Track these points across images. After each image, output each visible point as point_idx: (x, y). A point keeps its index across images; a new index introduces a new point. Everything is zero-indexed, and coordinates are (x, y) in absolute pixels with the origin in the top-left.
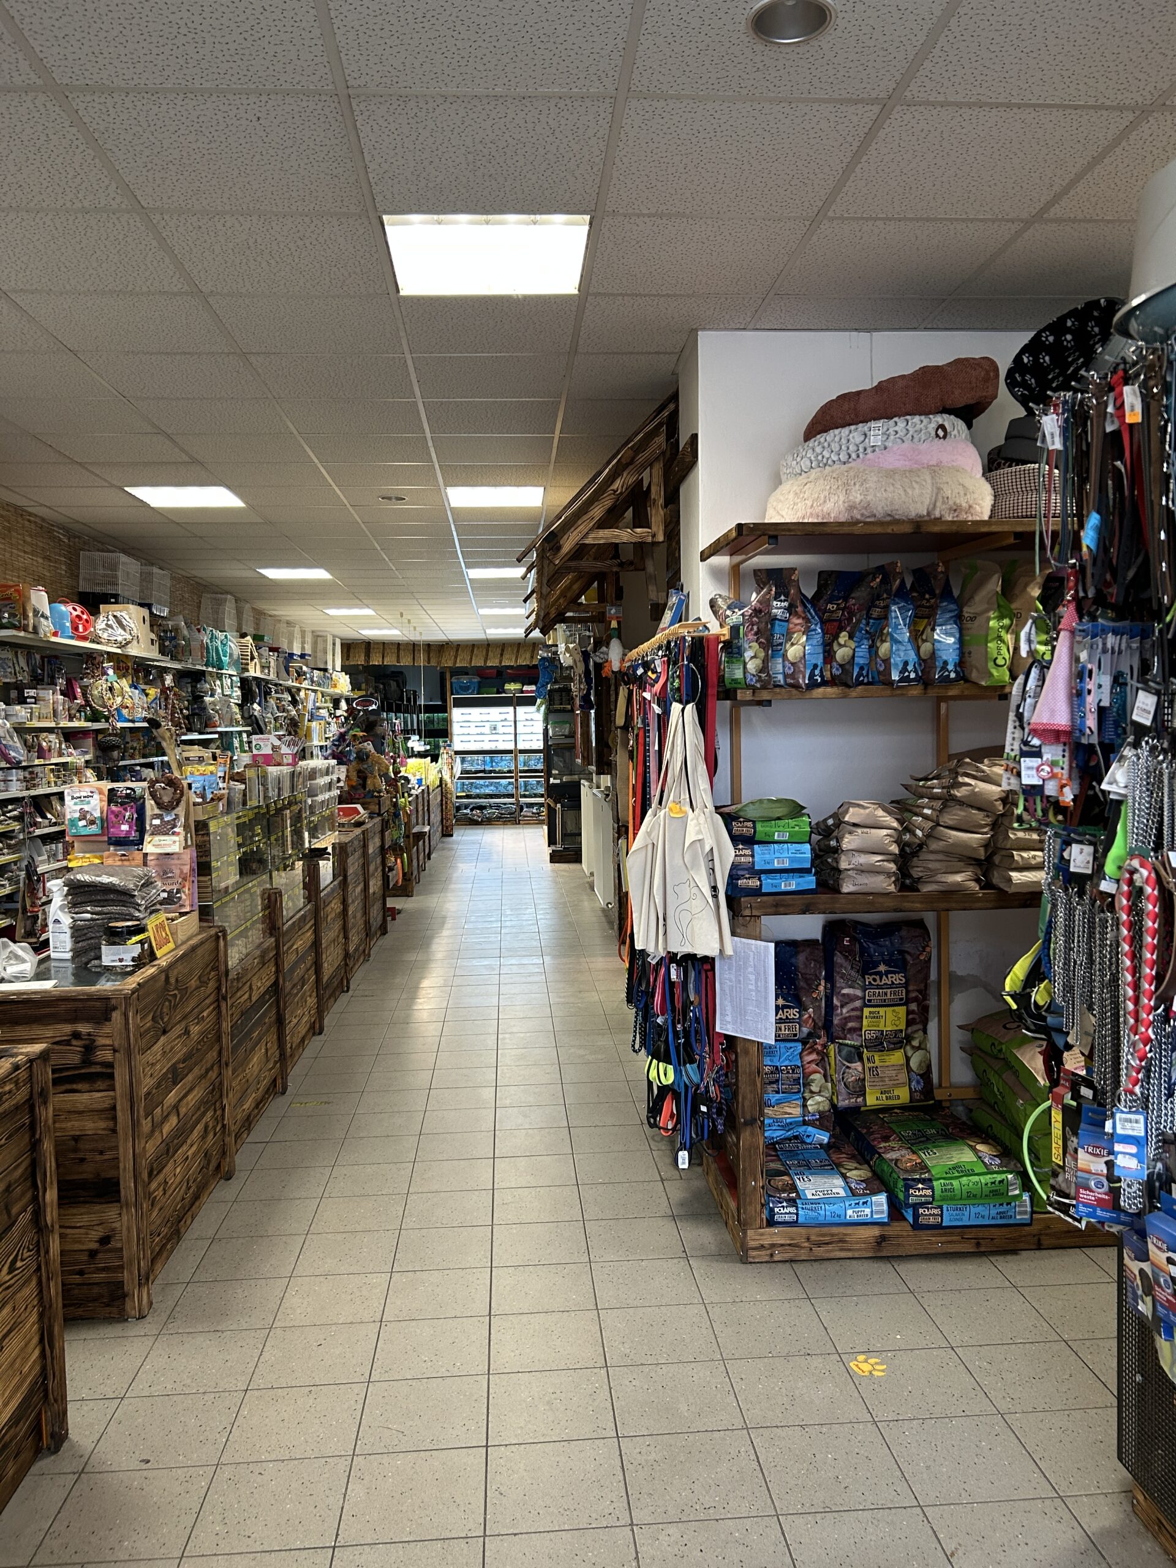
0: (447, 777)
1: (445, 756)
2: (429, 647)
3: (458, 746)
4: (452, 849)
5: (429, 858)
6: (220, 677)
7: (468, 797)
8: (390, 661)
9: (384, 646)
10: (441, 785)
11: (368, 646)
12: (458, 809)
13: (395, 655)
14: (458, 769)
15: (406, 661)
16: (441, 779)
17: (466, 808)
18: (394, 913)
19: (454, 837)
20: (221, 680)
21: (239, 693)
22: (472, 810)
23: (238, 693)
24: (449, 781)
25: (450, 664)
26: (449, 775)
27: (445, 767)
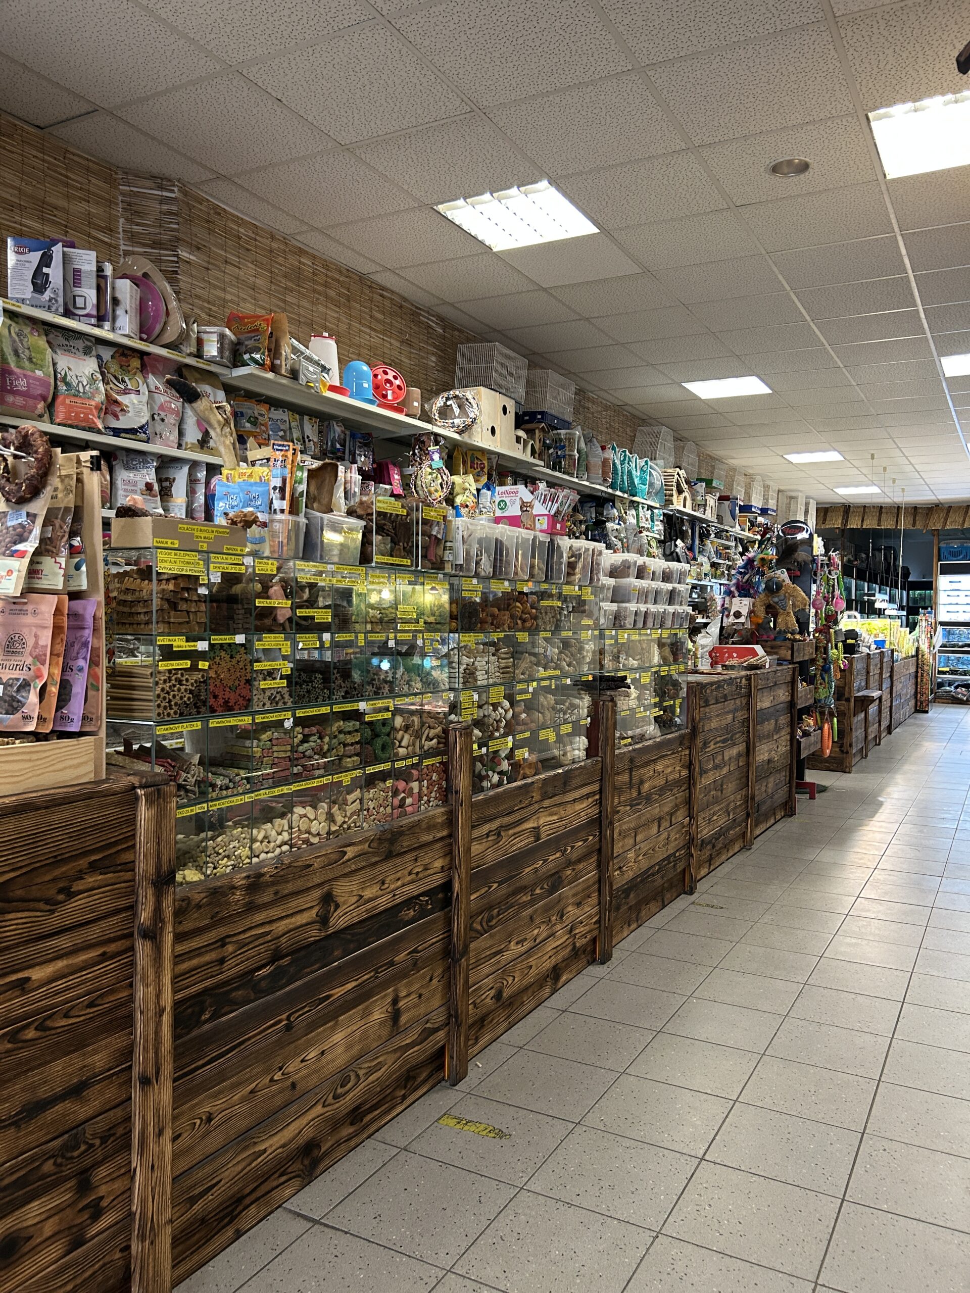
0: (924, 647)
1: (924, 624)
2: (915, 510)
3: (943, 616)
4: (922, 726)
5: (890, 733)
6: (634, 505)
7: (953, 672)
8: (870, 524)
9: (864, 509)
10: (917, 655)
11: (846, 509)
12: (940, 685)
13: (876, 518)
14: (939, 639)
15: (887, 524)
16: (918, 649)
17: (950, 685)
18: (813, 790)
19: (930, 714)
20: (637, 509)
21: (661, 527)
22: (956, 688)
23: (659, 527)
24: (926, 651)
25: (939, 527)
26: (927, 645)
27: (923, 636)
